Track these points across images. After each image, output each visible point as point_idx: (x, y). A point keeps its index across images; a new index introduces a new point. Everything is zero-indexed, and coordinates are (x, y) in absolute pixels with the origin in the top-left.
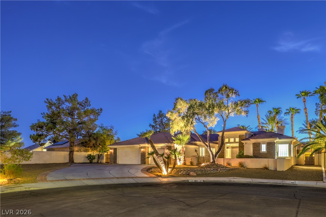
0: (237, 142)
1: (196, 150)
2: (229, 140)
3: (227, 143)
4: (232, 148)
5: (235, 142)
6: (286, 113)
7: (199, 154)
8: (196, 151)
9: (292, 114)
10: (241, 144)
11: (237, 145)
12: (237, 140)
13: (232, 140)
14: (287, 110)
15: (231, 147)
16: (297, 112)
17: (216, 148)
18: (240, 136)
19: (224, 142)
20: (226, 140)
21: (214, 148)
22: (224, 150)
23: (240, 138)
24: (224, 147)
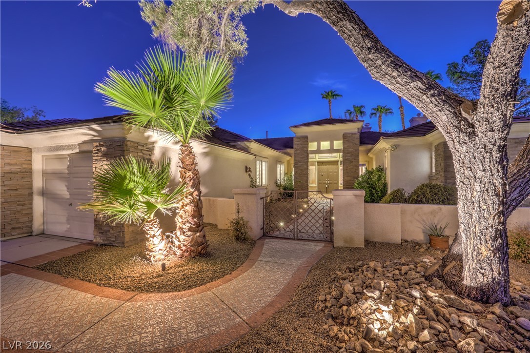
0: (337, 151)
1: (246, 168)
2: (319, 146)
3: (314, 152)
4: (318, 165)
5: (332, 150)
6: (372, 114)
7: (254, 179)
8: (247, 170)
9: (380, 117)
10: (349, 155)
11: (338, 157)
12: (338, 144)
13: (325, 145)
14: (373, 109)
15: (318, 162)
16: (390, 112)
17: (286, 164)
18: (345, 135)
19: (307, 150)
20: (313, 146)
21: (282, 164)
22: (307, 169)
23: (347, 139)
24: (307, 162)
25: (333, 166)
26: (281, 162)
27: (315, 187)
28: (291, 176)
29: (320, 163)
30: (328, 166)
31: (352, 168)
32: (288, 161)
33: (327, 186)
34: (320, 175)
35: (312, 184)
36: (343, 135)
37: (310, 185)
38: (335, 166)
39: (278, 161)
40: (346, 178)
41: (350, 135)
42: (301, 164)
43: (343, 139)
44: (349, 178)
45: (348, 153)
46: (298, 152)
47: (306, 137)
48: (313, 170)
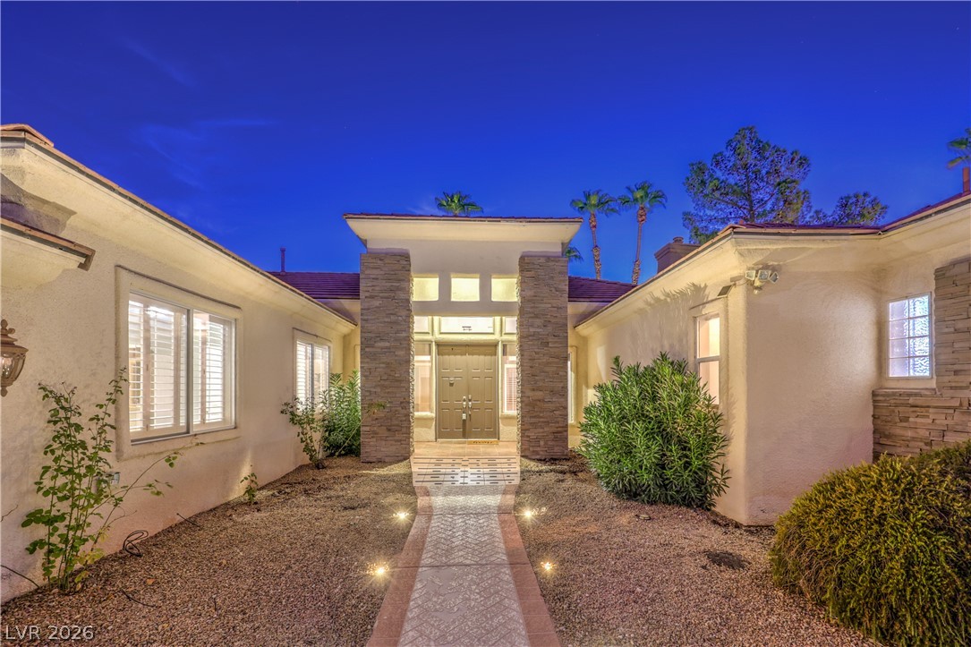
0: (502, 309)
2: (445, 289)
4: (439, 353)
5: (487, 306)
10: (538, 322)
11: (507, 329)
12: (505, 289)
13: (465, 289)
15: (439, 345)
17: (336, 345)
18: (527, 260)
19: (408, 301)
20: (425, 288)
21: (321, 345)
22: (407, 362)
23: (531, 274)
24: (408, 339)
25: (482, 357)
26: (314, 338)
27: (431, 419)
28: (352, 385)
29: (445, 348)
30: (468, 358)
31: (548, 364)
32: (346, 339)
33: (464, 416)
34: (445, 384)
35: (423, 410)
36: (522, 258)
37: (417, 414)
38: (488, 358)
39: (302, 331)
40: (529, 393)
41: (542, 260)
42: (387, 344)
43: (522, 271)
44: (539, 394)
45: (536, 316)
46: (377, 303)
47: (405, 256)
48: (423, 367)
